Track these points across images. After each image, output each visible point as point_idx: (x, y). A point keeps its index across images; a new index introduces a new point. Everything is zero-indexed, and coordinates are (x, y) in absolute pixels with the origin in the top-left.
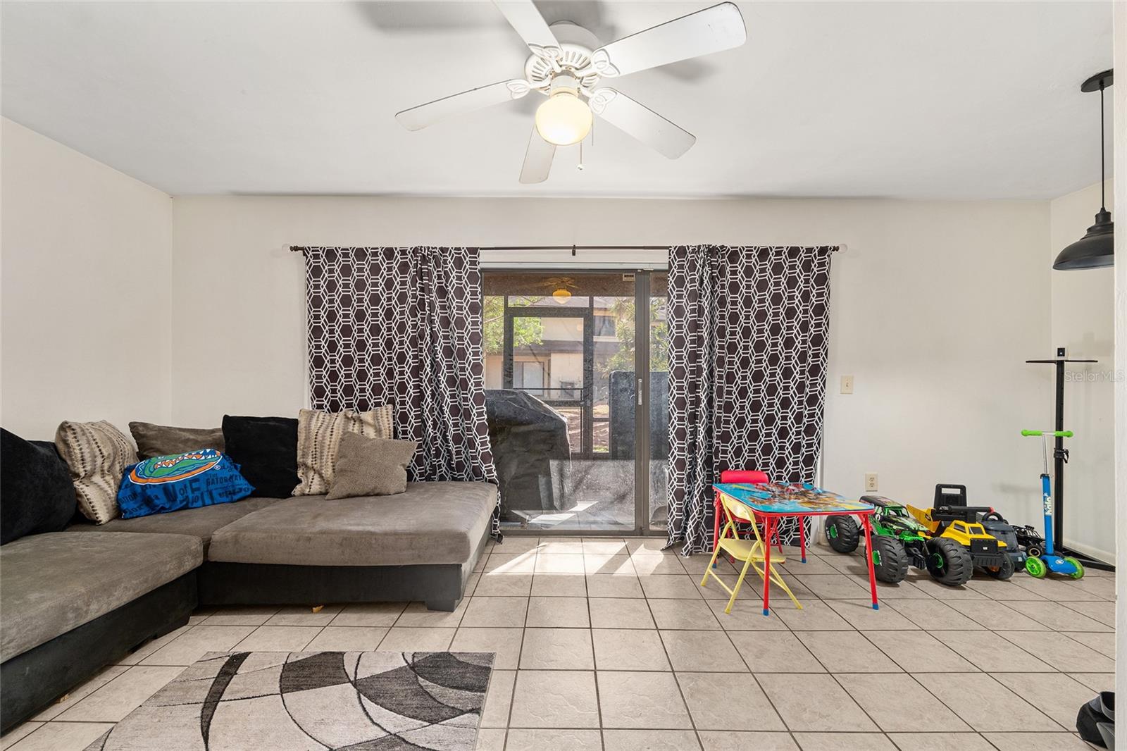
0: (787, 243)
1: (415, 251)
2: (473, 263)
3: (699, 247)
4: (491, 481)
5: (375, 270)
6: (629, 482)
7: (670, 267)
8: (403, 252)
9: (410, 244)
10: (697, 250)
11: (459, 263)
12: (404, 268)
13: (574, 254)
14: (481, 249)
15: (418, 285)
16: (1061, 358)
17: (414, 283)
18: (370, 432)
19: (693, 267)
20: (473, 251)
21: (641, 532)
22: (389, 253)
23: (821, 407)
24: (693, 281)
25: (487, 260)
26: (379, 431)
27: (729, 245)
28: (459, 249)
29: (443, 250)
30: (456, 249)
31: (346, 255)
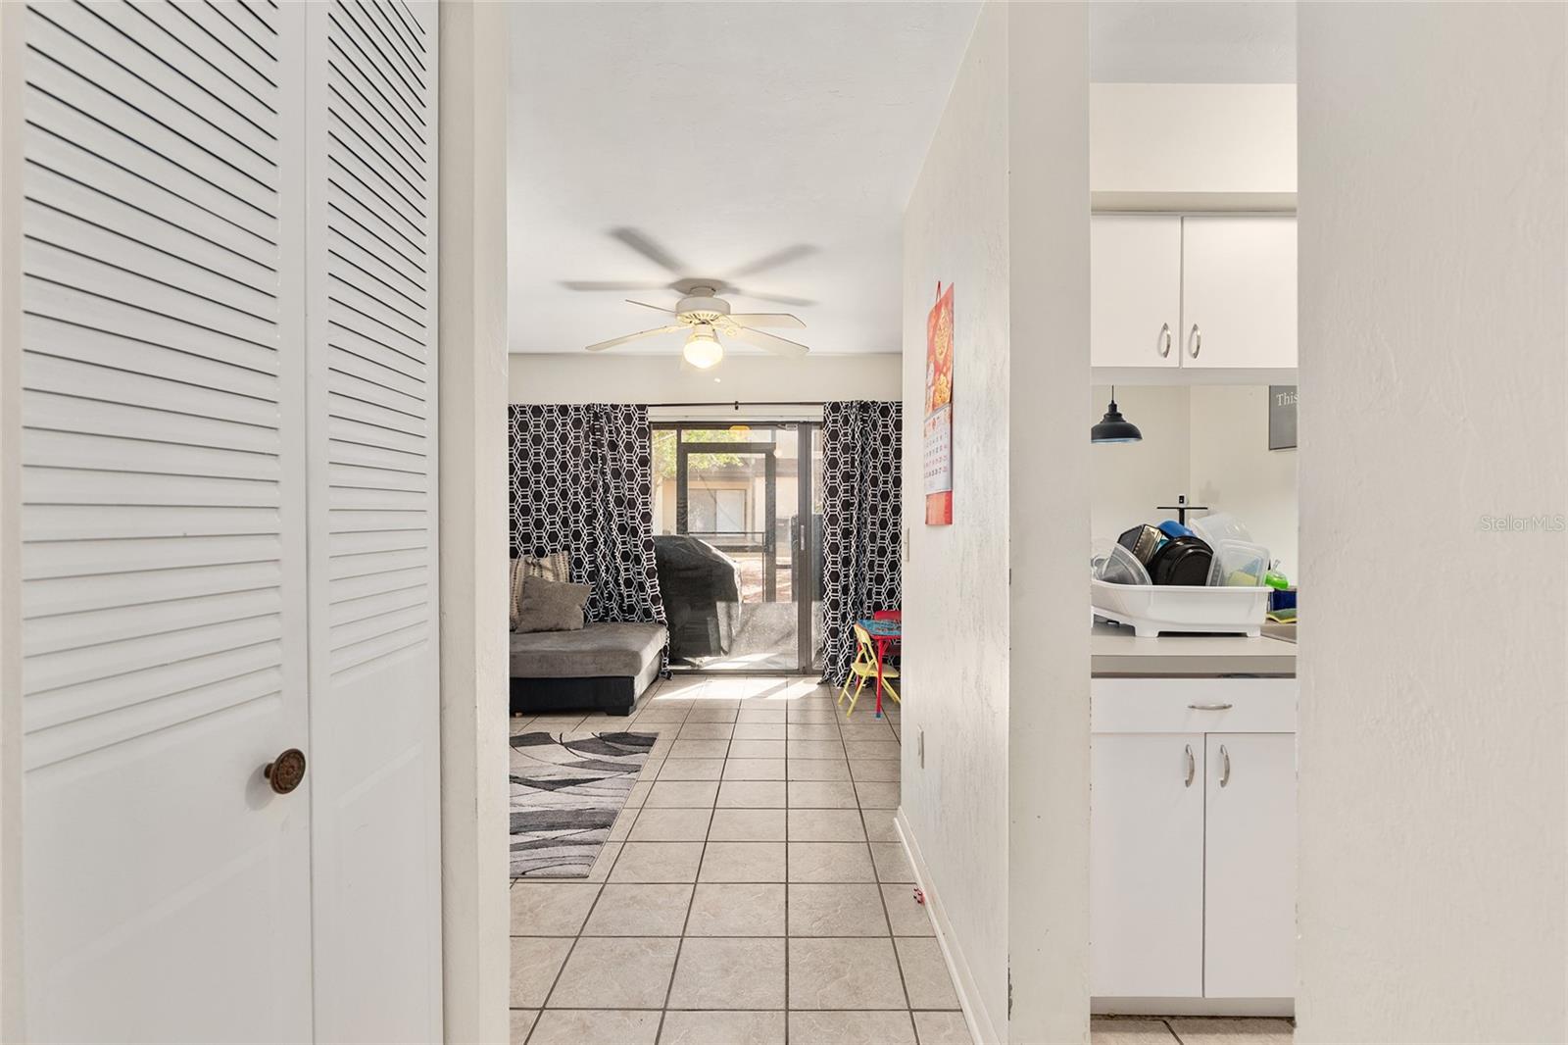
1: (588, 408)
2: (642, 419)
3: (852, 402)
4: (661, 623)
5: (551, 425)
6: (792, 624)
7: (825, 421)
8: (577, 409)
9: (583, 402)
10: (849, 405)
11: (628, 419)
12: (577, 423)
13: (737, 408)
14: (650, 406)
15: (590, 440)
16: (1182, 506)
17: (587, 438)
18: (549, 576)
19: (846, 421)
20: (642, 407)
21: (804, 672)
22: (564, 410)
24: (846, 434)
25: (653, 415)
26: (557, 576)
28: (629, 406)
29: (615, 407)
30: (626, 406)
31: (523, 412)
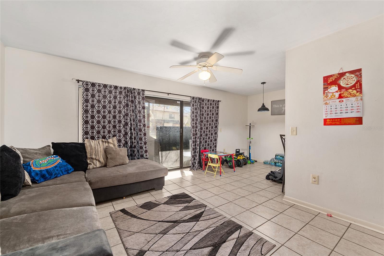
0: (213, 99)
1: (125, 88)
2: (143, 94)
3: (197, 97)
5: (110, 92)
7: (191, 101)
8: (121, 88)
9: (123, 86)
11: (139, 94)
12: (121, 93)
13: (168, 95)
14: (146, 90)
15: (126, 99)
16: (250, 125)
17: (124, 98)
19: (196, 102)
20: (143, 91)
21: (181, 168)
22: (116, 87)
23: (217, 135)
24: (196, 105)
25: (147, 94)
26: (114, 145)
27: (202, 98)
28: (139, 89)
29: (134, 89)
30: (138, 89)
